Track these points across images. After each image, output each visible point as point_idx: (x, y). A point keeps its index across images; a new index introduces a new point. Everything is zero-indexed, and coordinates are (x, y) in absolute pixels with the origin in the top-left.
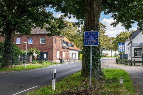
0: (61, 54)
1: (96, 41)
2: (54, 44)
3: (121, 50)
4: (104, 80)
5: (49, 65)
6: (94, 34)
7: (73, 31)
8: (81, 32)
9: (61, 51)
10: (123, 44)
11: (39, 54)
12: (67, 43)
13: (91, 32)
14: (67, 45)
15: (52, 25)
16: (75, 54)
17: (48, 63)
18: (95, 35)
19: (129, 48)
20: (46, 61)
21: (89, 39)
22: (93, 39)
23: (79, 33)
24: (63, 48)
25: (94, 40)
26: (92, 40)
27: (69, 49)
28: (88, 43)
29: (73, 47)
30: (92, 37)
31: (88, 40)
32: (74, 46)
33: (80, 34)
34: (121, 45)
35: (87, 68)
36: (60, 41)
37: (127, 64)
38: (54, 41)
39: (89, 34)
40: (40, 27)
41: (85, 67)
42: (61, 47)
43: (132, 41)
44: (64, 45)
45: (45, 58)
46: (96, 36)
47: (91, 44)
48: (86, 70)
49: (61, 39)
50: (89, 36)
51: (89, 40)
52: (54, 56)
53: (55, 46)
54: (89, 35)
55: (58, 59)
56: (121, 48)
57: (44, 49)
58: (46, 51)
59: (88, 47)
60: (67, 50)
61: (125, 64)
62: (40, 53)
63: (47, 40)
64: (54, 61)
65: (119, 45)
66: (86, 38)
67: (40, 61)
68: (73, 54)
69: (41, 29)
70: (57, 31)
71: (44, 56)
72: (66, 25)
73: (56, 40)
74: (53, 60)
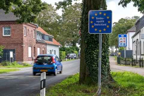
0: (35, 51)
1: (108, 26)
2: (24, 37)
3: (123, 45)
4: (116, 88)
5: (17, 68)
6: (105, 14)
7: (50, 17)
8: (61, 19)
9: (34, 47)
10: (125, 36)
11: (2, 52)
12: (43, 36)
13: (100, 12)
14: (43, 38)
15: (23, 7)
16: (55, 51)
17: (17, 66)
18: (107, 15)
19: (135, 41)
20: (13, 63)
21: (97, 23)
22: (103, 23)
23: (59, 20)
24: (37, 42)
25: (105, 25)
26: (102, 25)
27: (46, 44)
28: (96, 30)
29: (52, 41)
30: (101, 20)
31: (95, 25)
32: (53, 39)
33: (60, 23)
34: (123, 38)
35: (90, 70)
36: (33, 32)
37: (135, 65)
38: (24, 32)
39: (96, 14)
40: (4, 9)
41: (85, 69)
42: (35, 41)
43: (140, 31)
44: (39, 38)
45: (12, 58)
46: (108, 18)
47: (100, 31)
48: (87, 73)
49: (34, 29)
50: (97, 18)
51: (97, 25)
52: (24, 55)
53: (25, 39)
54: (96, 16)
55: (30, 59)
56: (122, 42)
57: (8, 44)
58: (12, 47)
59: (91, 38)
60: (43, 45)
61: (133, 65)
62: (3, 50)
63: (14, 30)
64: (24, 62)
65: (120, 38)
66: (92, 22)
67: (3, 63)
68: (52, 52)
69: (6, 13)
70: (31, 15)
71: (9, 54)
72: (45, 6)
73: (27, 30)
74: (22, 60)
